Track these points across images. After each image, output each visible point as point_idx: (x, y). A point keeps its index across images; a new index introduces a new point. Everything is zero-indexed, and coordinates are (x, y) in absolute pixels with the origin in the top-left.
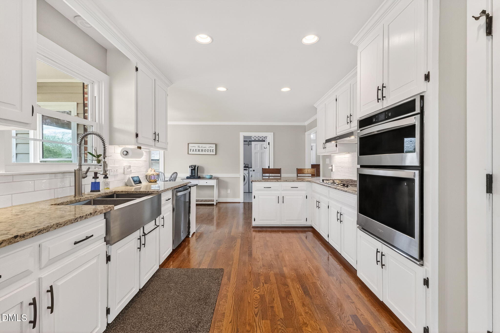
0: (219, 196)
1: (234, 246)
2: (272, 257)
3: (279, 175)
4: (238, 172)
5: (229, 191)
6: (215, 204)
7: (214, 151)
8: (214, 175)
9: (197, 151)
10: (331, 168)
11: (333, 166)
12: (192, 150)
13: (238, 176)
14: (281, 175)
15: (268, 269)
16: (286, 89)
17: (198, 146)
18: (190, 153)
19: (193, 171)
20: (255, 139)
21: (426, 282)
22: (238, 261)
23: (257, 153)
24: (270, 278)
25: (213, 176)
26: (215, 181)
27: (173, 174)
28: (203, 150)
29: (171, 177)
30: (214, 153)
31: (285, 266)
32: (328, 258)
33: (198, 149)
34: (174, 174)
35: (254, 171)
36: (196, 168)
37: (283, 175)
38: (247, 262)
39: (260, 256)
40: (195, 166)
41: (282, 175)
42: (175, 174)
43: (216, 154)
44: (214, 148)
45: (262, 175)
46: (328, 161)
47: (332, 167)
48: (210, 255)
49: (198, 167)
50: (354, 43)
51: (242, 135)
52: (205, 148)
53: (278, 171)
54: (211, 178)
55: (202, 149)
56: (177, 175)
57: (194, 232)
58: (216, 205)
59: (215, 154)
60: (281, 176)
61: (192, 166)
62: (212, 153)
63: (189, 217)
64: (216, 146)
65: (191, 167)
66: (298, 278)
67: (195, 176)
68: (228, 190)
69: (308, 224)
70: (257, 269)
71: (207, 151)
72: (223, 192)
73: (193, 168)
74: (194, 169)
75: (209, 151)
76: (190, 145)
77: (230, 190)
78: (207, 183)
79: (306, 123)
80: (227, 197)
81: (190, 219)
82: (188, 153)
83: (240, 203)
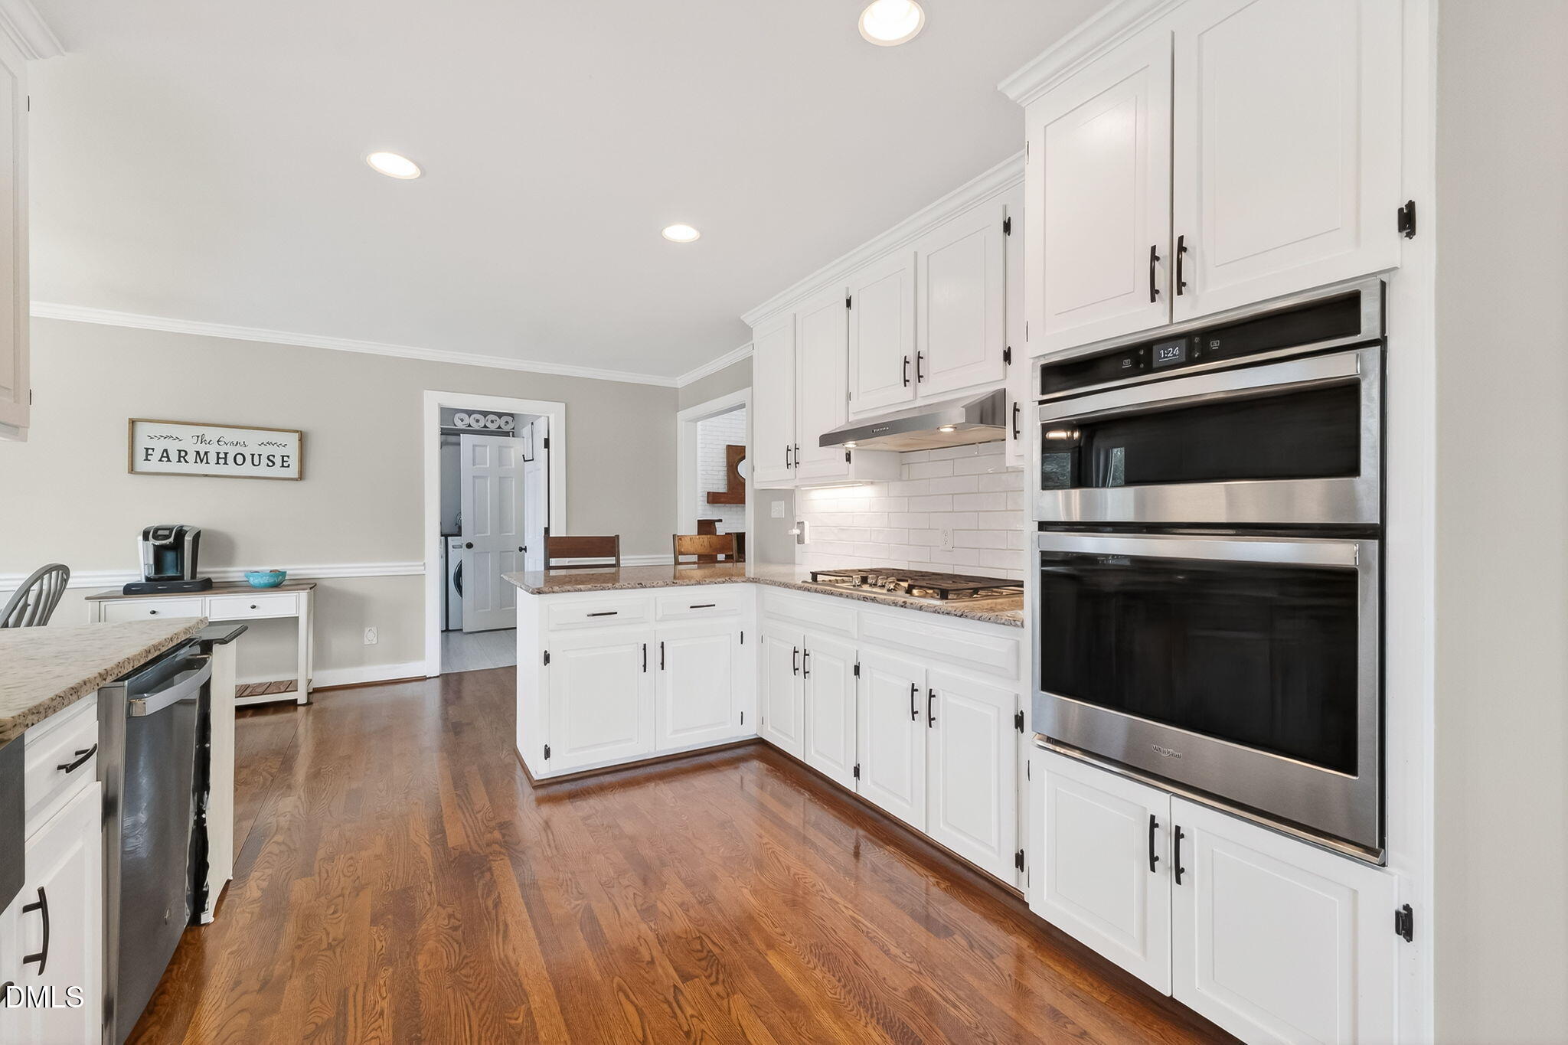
0: (320, 660)
1: (490, 903)
2: (692, 913)
3: (612, 560)
4: (416, 552)
5: (370, 637)
6: (302, 699)
7: (294, 461)
8: (295, 569)
9: (191, 457)
10: (796, 531)
11: (807, 524)
12: (157, 454)
13: (419, 570)
14: (618, 560)
15: (709, 987)
16: (681, 233)
17: (200, 434)
18: (141, 465)
19: (170, 557)
20: (470, 426)
21: (1404, 923)
22: (551, 991)
23: (484, 478)
24: (747, 1039)
25: (290, 575)
26: (303, 596)
27: (38, 577)
28: (226, 454)
29: (27, 592)
30: (293, 471)
31: (771, 945)
32: (857, 847)
33: (198, 453)
34: (46, 577)
35: (470, 546)
36: (188, 539)
37: (627, 560)
38: (599, 978)
39: (643, 927)
40: (181, 533)
41: (625, 557)
42: (54, 574)
43: (301, 476)
44: (293, 450)
45: (547, 563)
46: (778, 509)
47: (803, 530)
48: (378, 1008)
49: (197, 537)
50: (1012, 94)
51: (432, 403)
52: (239, 449)
53: (608, 546)
54: (278, 583)
55: (223, 449)
56: (65, 581)
57: (228, 882)
58: (309, 704)
59: (296, 476)
60: (617, 565)
61: (160, 532)
62: (277, 471)
63: (200, 811)
64: (301, 440)
65: (155, 537)
66: (850, 991)
67: (182, 577)
68: (367, 630)
69: (747, 732)
70: (665, 1006)
71: (249, 459)
72: (339, 643)
73: (171, 540)
74: (178, 545)
75: (264, 461)
76: (143, 430)
77: (374, 629)
78: (254, 607)
79: (681, 382)
80: (359, 661)
81: (204, 820)
82: (132, 469)
83: (424, 679)
